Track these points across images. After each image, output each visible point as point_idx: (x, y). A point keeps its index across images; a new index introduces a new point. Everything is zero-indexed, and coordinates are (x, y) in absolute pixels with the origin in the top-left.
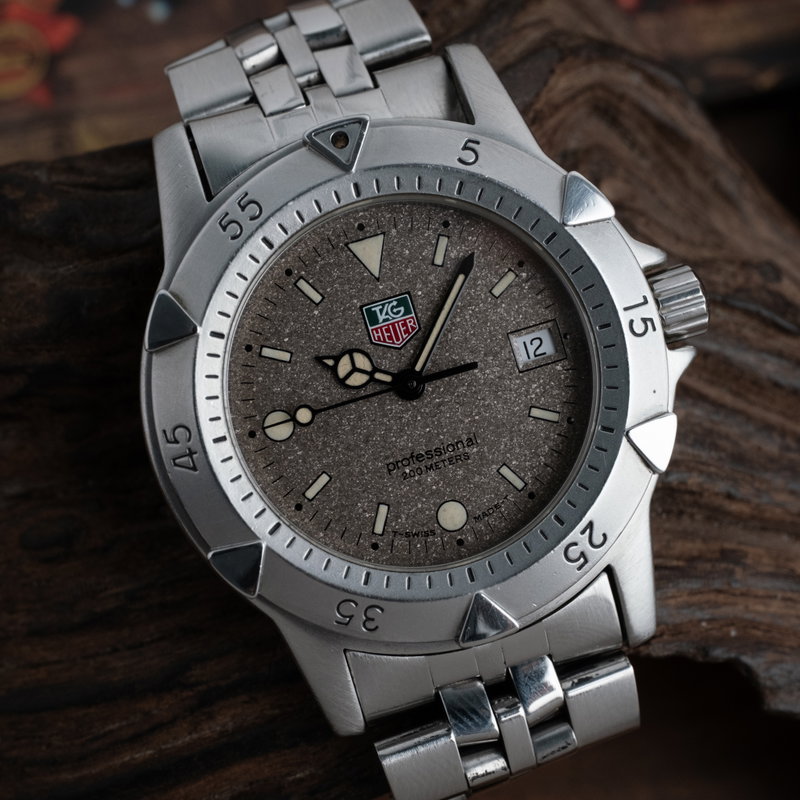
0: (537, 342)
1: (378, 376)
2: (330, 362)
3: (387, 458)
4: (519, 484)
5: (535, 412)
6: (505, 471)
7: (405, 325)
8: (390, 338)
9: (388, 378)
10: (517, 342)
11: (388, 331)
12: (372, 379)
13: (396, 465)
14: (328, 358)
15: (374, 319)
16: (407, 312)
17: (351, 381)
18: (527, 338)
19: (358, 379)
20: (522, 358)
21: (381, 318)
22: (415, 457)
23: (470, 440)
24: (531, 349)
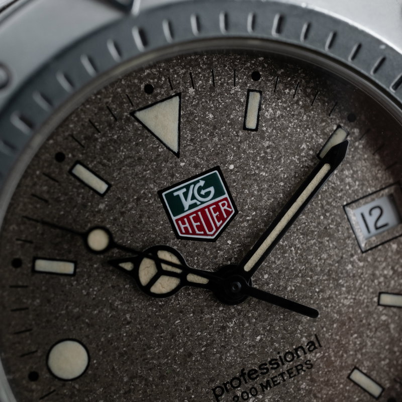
0: (376, 213)
1: (191, 278)
2: (128, 266)
3: (212, 380)
4: (375, 390)
5: (386, 299)
6: (357, 376)
7: (217, 209)
9: (203, 281)
10: (354, 214)
11: (197, 219)
12: (184, 283)
13: (224, 388)
14: (126, 260)
15: (177, 206)
16: (219, 192)
17: (157, 289)
18: (365, 209)
19: (165, 285)
20: (361, 234)
21: (187, 204)
22: (247, 375)
23: (311, 343)
24: (371, 221)
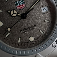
0: (45, 9)
1: (18, 14)
2: (9, 12)
3: (20, 29)
5: (45, 21)
6: (40, 31)
8: (20, 8)
9: (20, 15)
10: (42, 9)
11: (20, 6)
13: (22, 30)
15: (17, 4)
16: (23, 3)
18: (44, 8)
19: (14, 15)
20: (43, 12)
21: (18, 4)
22: (25, 29)
23: (34, 26)
